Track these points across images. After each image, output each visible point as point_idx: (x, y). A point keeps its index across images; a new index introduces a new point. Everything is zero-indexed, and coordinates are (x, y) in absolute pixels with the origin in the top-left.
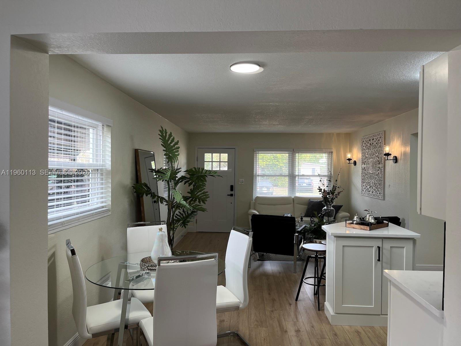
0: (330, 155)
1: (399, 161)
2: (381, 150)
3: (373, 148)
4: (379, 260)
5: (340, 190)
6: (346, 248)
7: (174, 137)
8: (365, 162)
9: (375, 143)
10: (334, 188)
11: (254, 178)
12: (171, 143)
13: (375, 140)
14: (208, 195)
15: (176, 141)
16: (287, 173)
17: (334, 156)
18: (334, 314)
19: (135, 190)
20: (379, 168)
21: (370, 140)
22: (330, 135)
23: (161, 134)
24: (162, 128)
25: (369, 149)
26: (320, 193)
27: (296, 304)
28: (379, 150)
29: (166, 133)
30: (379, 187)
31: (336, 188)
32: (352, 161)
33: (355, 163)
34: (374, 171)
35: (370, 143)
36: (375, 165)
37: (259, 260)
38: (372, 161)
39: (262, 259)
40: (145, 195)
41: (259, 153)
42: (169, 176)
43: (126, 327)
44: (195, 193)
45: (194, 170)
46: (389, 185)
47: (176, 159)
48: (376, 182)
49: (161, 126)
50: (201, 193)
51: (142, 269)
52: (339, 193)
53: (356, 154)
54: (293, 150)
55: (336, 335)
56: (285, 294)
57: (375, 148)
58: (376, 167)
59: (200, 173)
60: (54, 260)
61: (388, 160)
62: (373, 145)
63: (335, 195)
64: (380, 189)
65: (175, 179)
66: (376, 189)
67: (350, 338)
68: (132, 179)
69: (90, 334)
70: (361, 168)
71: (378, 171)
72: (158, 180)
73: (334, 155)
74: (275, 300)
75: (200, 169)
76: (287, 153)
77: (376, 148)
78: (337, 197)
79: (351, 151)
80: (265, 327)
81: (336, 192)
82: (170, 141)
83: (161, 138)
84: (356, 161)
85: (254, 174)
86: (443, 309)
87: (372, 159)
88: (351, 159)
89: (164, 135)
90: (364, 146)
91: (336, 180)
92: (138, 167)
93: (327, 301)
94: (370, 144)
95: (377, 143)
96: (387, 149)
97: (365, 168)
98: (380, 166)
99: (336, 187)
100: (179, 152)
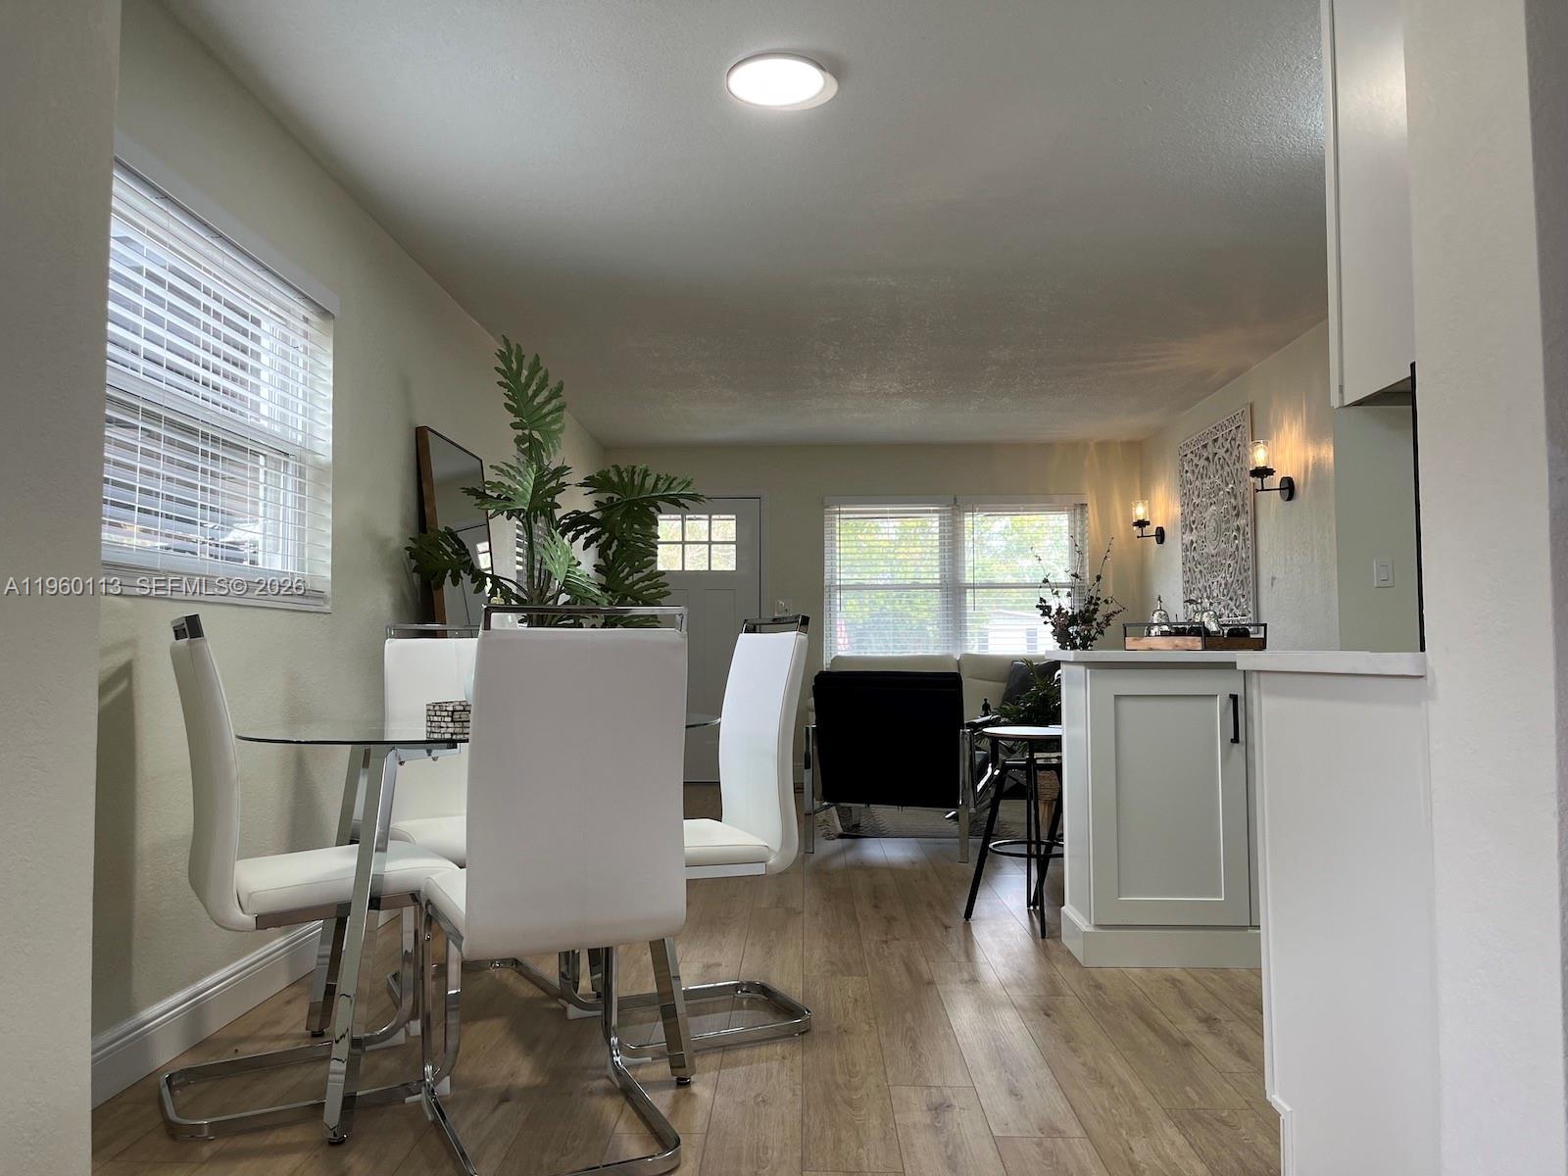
0: (1078, 517)
1: (1300, 490)
2: (1242, 469)
3: (1217, 471)
4: (1236, 740)
5: (1112, 608)
6: (1124, 704)
7: (547, 370)
8: (1194, 522)
9: (1221, 452)
10: (1093, 602)
11: (826, 595)
12: (536, 394)
13: (1220, 440)
14: (666, 585)
15: (552, 384)
16: (935, 577)
17: (1091, 517)
18: (1091, 929)
19: (414, 563)
20: (1238, 529)
21: (1205, 446)
22: (1076, 448)
23: (503, 367)
24: (507, 342)
25: (1202, 478)
26: (1047, 619)
27: (967, 928)
28: (1234, 473)
29: (520, 359)
30: (1240, 592)
31: (1099, 602)
32: (1151, 530)
33: (1161, 535)
34: (1223, 546)
35: (1205, 455)
36: (1224, 526)
37: (841, 836)
38: (1213, 515)
39: (853, 832)
40: (448, 580)
41: (839, 513)
42: (530, 490)
43: (375, 903)
44: (621, 576)
45: (616, 479)
46: (1273, 579)
47: (554, 446)
48: (1230, 580)
49: (503, 336)
50: (640, 575)
51: (433, 724)
52: (1108, 617)
53: (1162, 506)
54: (955, 499)
55: (1099, 987)
56: (930, 905)
57: (1222, 468)
58: (1227, 529)
59: (636, 491)
60: (130, 684)
61: (1263, 490)
62: (1216, 458)
63: (1095, 626)
64: (1242, 600)
65: (552, 513)
66: (1232, 604)
67: (1148, 994)
68: (404, 523)
69: (248, 914)
70: (1180, 546)
71: (1237, 542)
72: (490, 512)
73: (1092, 512)
74: (895, 919)
75: (636, 477)
76: (935, 511)
77: (1226, 468)
78: (1102, 633)
79: (1145, 496)
80: (860, 975)
81: (1099, 617)
82: (533, 387)
83: (505, 381)
84: (1165, 529)
85: (826, 583)
86: (1423, 649)
87: (1213, 507)
88: (1148, 523)
89: (514, 366)
90: (1187, 472)
91: (1099, 578)
92: (425, 486)
93: (1071, 903)
94: (1207, 459)
95: (1227, 451)
96: (1260, 457)
97: (1192, 542)
98: (1242, 522)
99: (1099, 599)
100: (563, 421)
